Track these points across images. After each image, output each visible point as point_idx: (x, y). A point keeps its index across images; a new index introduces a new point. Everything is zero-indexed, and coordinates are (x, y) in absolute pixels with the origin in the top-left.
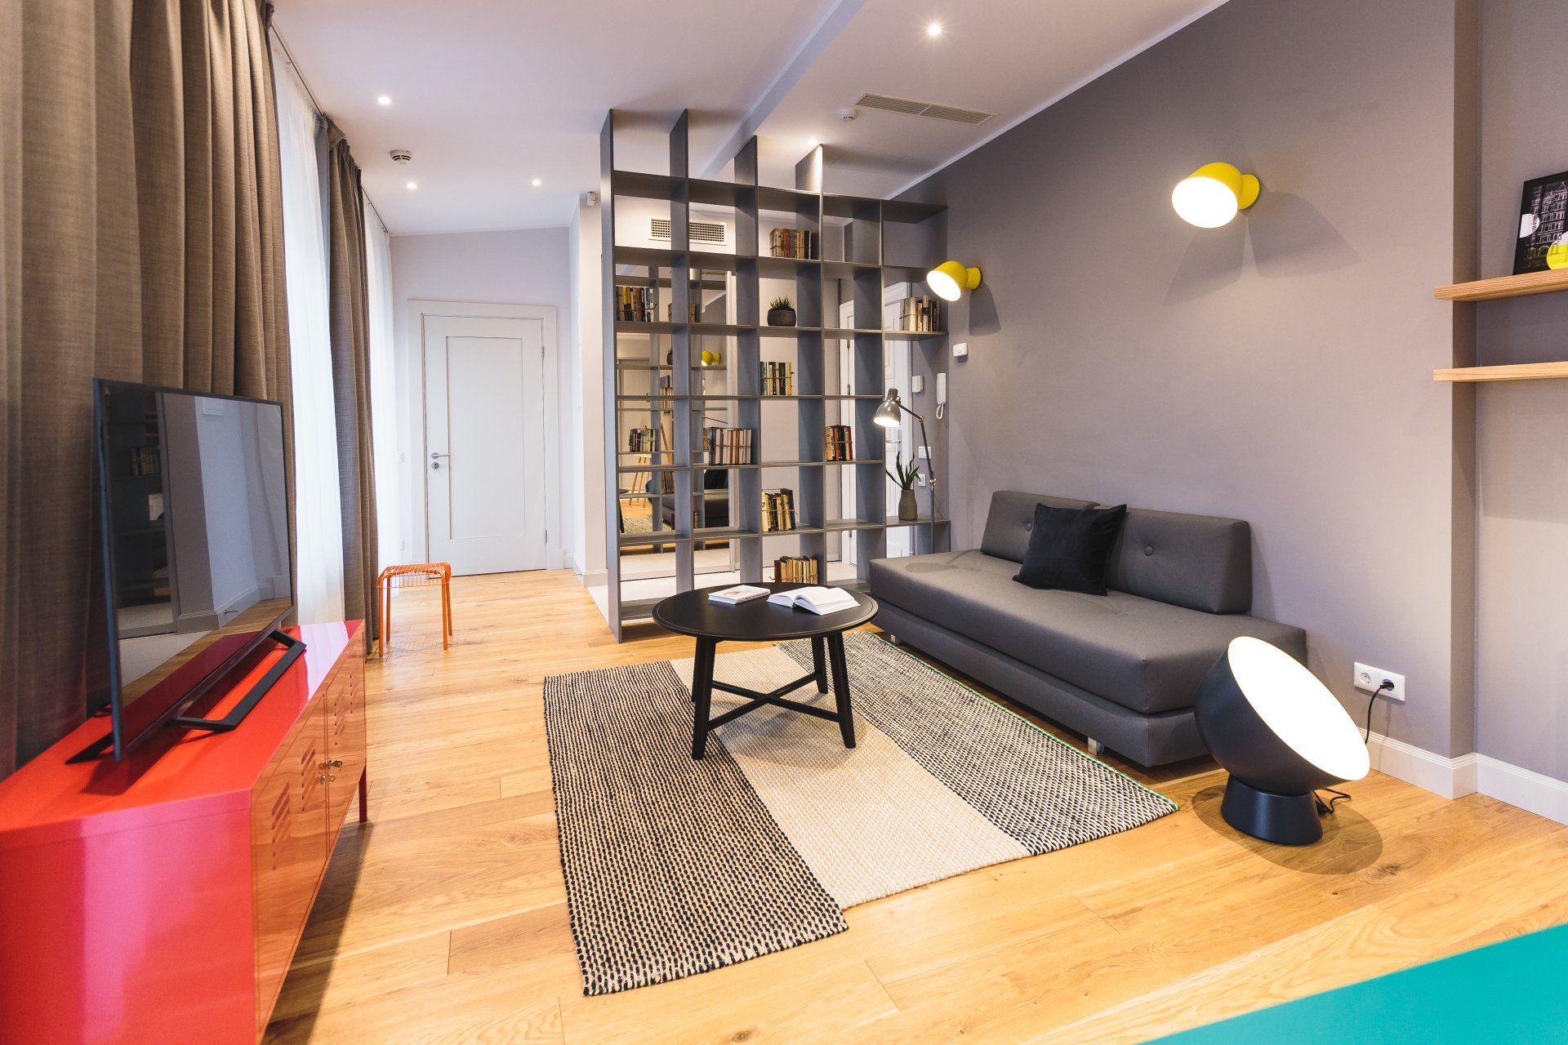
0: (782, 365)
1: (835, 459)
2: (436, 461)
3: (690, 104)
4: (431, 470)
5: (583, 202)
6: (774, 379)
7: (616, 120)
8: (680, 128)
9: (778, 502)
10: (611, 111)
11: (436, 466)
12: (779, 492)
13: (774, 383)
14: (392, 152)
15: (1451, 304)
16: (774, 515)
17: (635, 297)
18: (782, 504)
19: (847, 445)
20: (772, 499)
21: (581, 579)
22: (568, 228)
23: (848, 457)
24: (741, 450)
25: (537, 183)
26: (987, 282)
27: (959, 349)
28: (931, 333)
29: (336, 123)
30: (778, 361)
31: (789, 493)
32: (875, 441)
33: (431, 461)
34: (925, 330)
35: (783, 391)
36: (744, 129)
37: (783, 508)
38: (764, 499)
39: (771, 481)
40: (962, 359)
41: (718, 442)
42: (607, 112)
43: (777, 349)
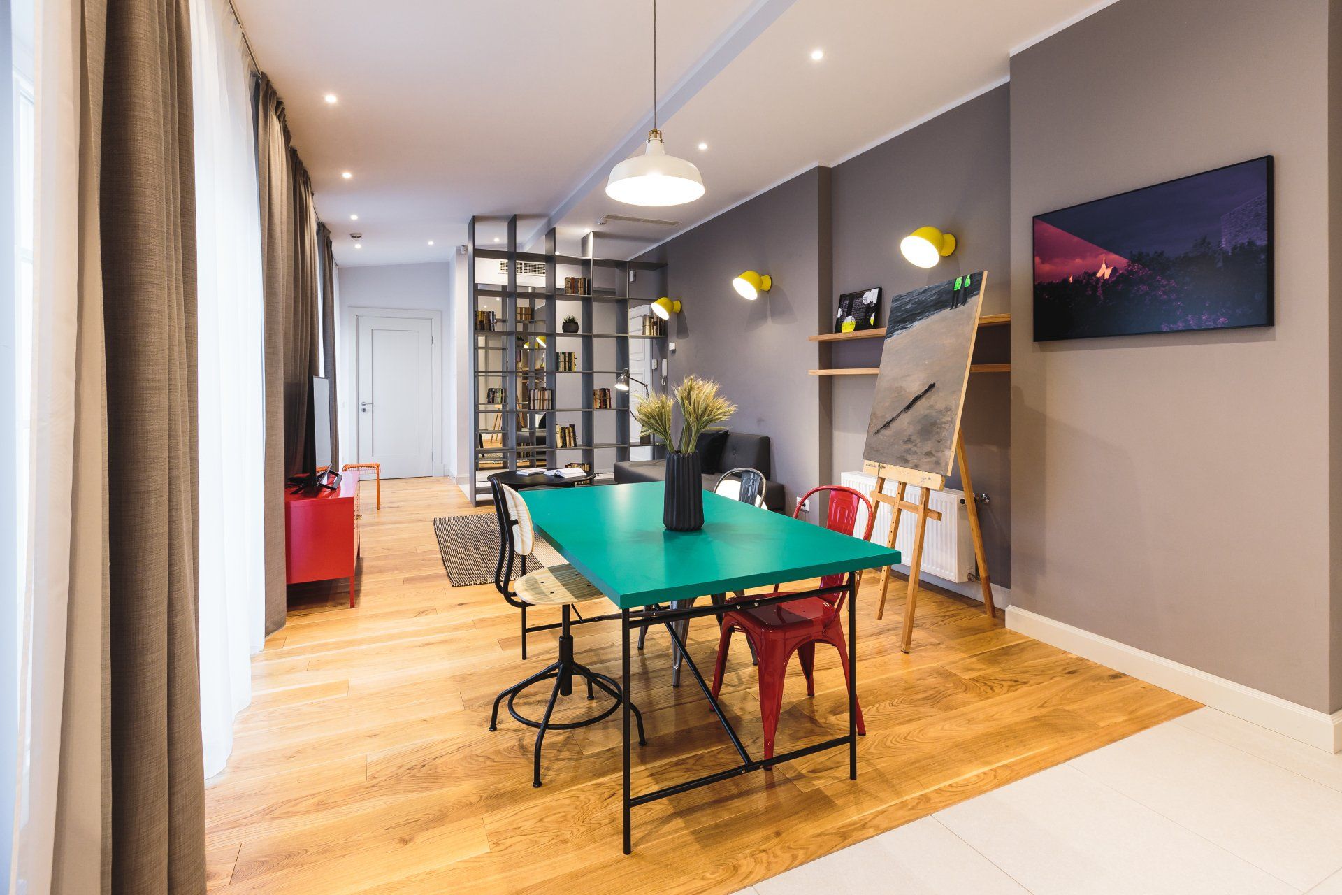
0: (570, 354)
1: (600, 407)
2: (364, 407)
3: (517, 212)
4: (360, 411)
5: (458, 251)
6: (565, 362)
7: (475, 220)
8: (512, 222)
9: (567, 431)
10: (474, 217)
11: (364, 410)
12: (568, 426)
13: (565, 364)
14: (351, 234)
15: (817, 345)
16: (564, 439)
17: (486, 316)
18: (569, 433)
19: (608, 400)
20: (563, 430)
21: (454, 480)
22: (449, 262)
23: (608, 407)
24: (545, 402)
25: (431, 243)
26: (684, 310)
27: (672, 346)
28: (659, 336)
29: (327, 226)
30: (567, 351)
31: (573, 426)
32: (624, 398)
33: (361, 407)
34: (655, 335)
35: (570, 369)
36: (549, 222)
37: (570, 434)
38: (558, 429)
39: (562, 420)
40: (674, 351)
41: (532, 397)
42: (471, 217)
43: (567, 344)
